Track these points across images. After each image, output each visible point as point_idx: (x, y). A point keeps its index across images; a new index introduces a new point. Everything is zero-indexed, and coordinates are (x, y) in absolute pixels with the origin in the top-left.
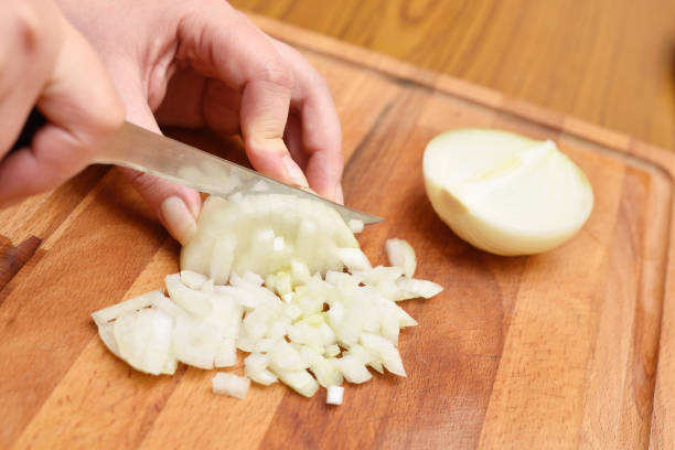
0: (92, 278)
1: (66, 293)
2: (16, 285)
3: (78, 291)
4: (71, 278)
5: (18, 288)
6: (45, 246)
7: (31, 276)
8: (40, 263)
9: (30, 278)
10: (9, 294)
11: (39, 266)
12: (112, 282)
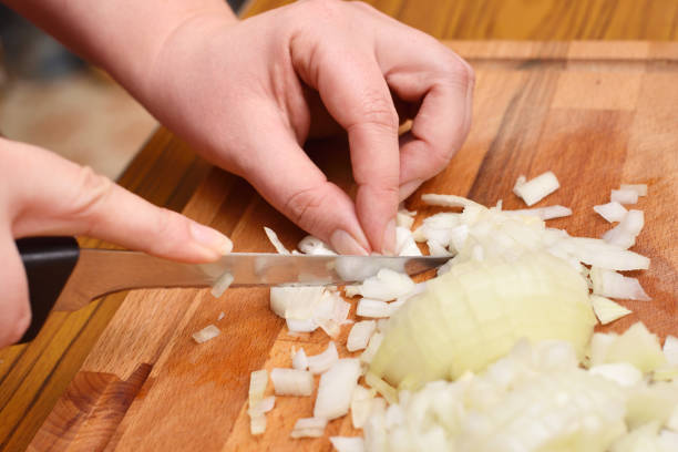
0: (205, 398)
1: (180, 420)
2: (125, 428)
3: (192, 416)
4: (183, 403)
5: (128, 430)
6: (154, 373)
7: (141, 411)
8: (150, 393)
9: (140, 414)
10: (119, 439)
11: (148, 398)
12: (227, 394)
